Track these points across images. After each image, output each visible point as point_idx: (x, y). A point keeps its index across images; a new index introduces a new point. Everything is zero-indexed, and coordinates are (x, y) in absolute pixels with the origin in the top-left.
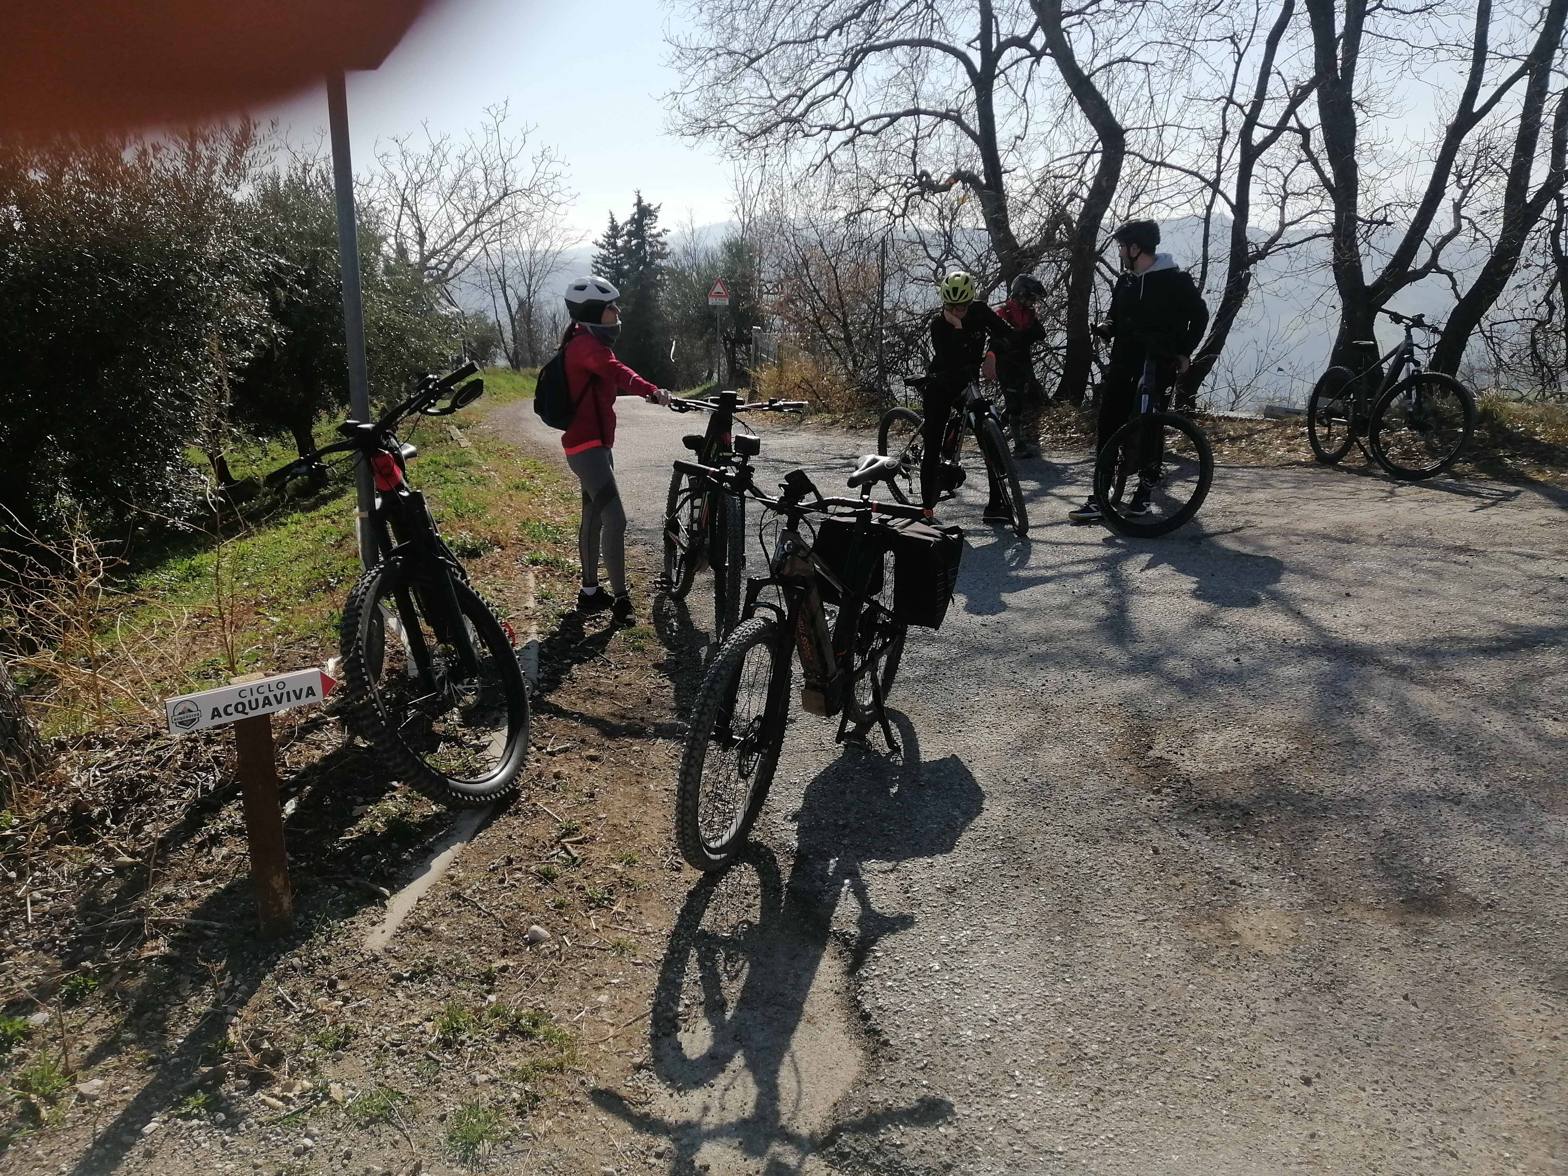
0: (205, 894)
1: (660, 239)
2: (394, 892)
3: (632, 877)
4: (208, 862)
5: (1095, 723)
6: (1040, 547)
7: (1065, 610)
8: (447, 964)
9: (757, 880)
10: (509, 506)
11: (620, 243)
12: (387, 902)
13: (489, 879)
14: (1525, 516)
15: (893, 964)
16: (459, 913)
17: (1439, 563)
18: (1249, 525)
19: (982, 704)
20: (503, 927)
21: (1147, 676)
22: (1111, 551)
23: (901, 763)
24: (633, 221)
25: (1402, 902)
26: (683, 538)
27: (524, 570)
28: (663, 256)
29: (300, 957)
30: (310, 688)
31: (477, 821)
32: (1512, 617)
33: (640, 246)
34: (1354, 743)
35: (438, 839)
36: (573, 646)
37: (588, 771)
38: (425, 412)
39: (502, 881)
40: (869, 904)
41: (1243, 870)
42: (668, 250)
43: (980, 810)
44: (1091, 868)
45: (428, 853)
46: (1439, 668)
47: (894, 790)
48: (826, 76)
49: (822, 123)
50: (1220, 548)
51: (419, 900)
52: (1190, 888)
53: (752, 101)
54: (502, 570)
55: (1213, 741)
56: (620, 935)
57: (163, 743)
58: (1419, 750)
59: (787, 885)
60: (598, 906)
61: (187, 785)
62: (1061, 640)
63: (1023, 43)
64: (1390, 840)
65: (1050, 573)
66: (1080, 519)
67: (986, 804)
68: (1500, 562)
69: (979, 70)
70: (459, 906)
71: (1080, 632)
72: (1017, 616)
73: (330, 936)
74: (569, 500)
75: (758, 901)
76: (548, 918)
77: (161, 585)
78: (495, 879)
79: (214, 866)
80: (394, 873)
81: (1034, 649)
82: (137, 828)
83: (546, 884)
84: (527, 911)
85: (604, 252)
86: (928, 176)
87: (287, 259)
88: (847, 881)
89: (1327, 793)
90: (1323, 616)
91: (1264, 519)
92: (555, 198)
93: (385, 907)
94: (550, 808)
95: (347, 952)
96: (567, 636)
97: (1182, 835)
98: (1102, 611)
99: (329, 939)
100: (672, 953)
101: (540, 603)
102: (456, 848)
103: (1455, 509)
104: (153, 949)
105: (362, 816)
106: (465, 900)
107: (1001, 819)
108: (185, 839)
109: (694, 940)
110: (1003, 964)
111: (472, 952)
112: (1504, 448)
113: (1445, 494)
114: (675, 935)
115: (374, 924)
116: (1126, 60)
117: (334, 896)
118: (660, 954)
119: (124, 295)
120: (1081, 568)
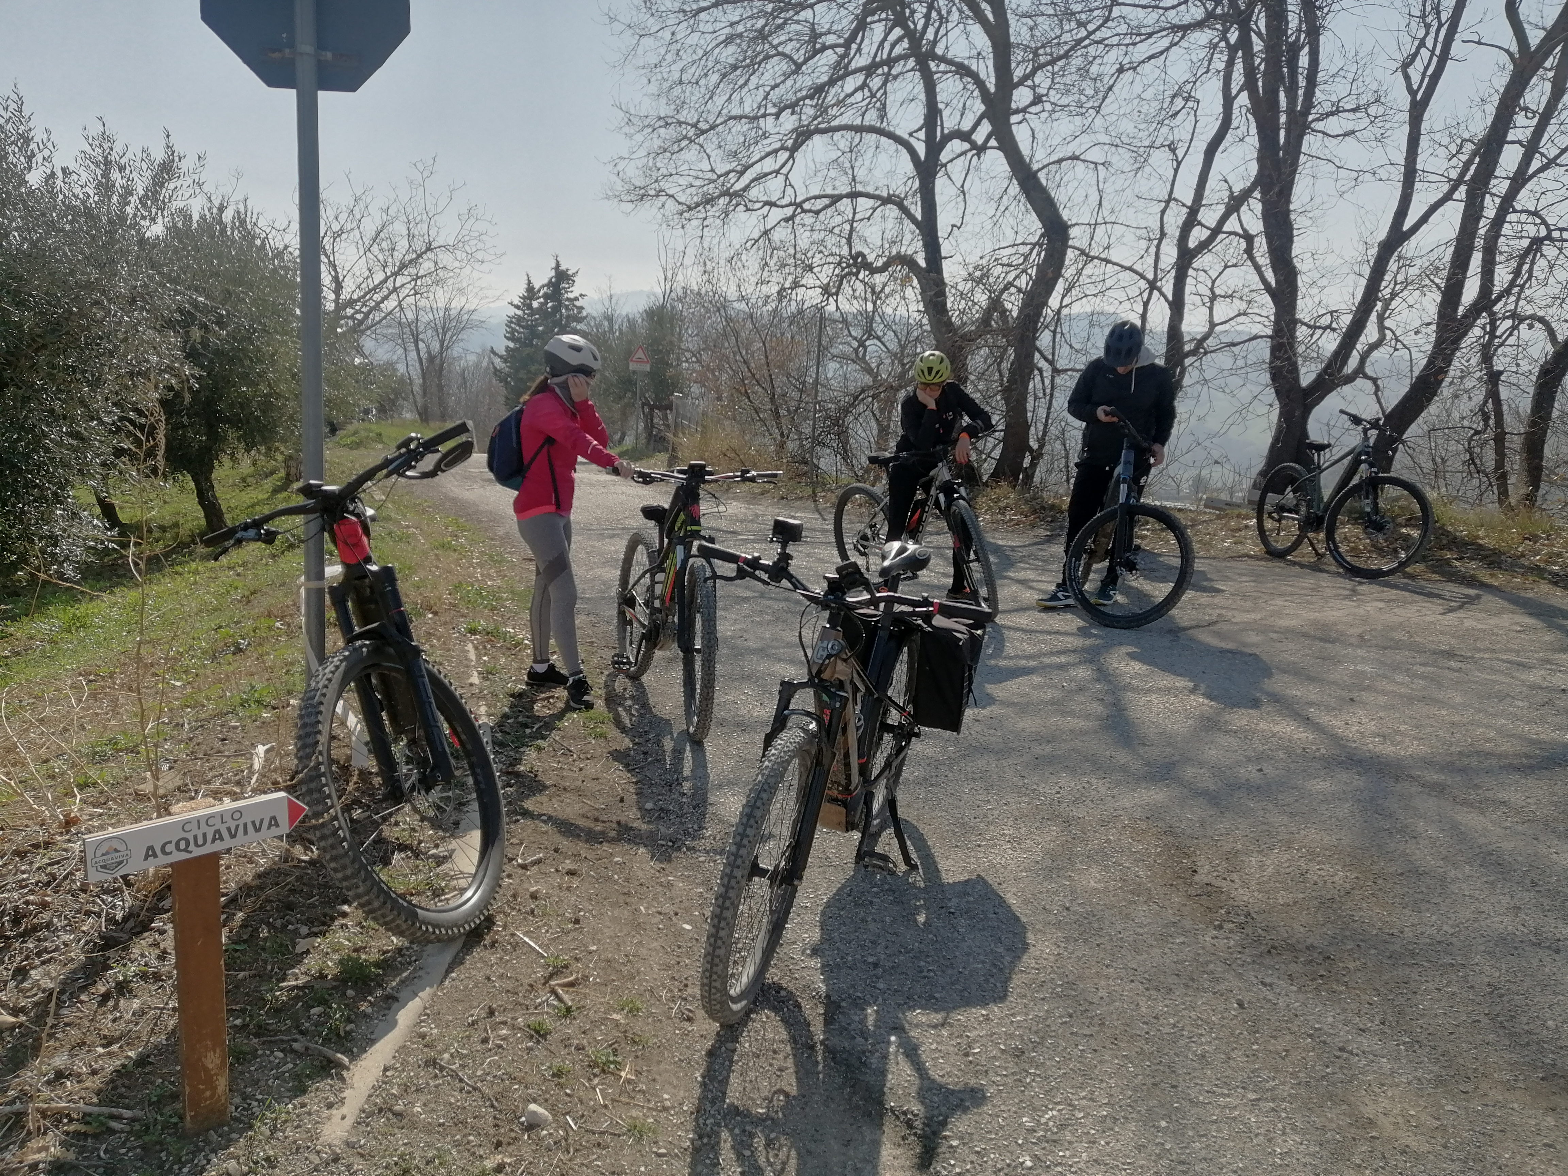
0: (110, 1066)
1: (577, 303)
2: (353, 1057)
3: (637, 1030)
4: (114, 1020)
5: (1126, 841)
6: (1013, 634)
7: (1058, 706)
8: (428, 1163)
9: (784, 1034)
10: (437, 567)
11: (535, 304)
12: (345, 1073)
13: (469, 1037)
14: (1494, 621)
15: (974, 1157)
16: (436, 1086)
17: (1432, 669)
18: (1221, 619)
19: (996, 813)
20: (492, 1106)
21: (1168, 786)
22: (1089, 642)
23: (922, 885)
24: (550, 284)
25: (1543, 1079)
26: (641, 613)
27: (463, 638)
28: (580, 320)
29: (237, 1158)
30: (274, 818)
31: (448, 957)
32: (1532, 730)
33: (557, 309)
34: (1417, 873)
35: (402, 982)
36: (528, 731)
37: (569, 889)
38: (403, 475)
39: (485, 1041)
40: (926, 1070)
41: (1348, 1032)
42: (584, 313)
43: (1025, 947)
44: (1174, 1026)
45: (392, 1001)
46: (1477, 787)
47: (921, 918)
48: (768, 154)
49: (765, 198)
50: (1201, 643)
51: (386, 1069)
52: (1296, 1055)
53: (692, 173)
54: (439, 639)
55: (1262, 866)
56: (634, 1113)
57: (55, 854)
58: (1493, 884)
59: (822, 1043)
60: (603, 1071)
61: (88, 913)
62: (1065, 740)
63: (965, 136)
64: (1501, 996)
65: (1031, 664)
66: (1049, 606)
67: (1031, 938)
68: (1493, 670)
69: (923, 158)
70: (436, 1076)
71: (1083, 732)
72: (1009, 711)
73: (275, 1126)
74: (500, 562)
75: (790, 1062)
76: (546, 1092)
77: (39, 636)
78: (476, 1038)
79: (122, 1026)
80: (352, 1031)
81: (1037, 750)
82: (21, 973)
83: (538, 1042)
84: (520, 1083)
85: (519, 313)
86: (864, 256)
87: (207, 297)
88: (893, 1038)
89: (1409, 934)
90: (1335, 722)
91: (1236, 613)
92: (479, 255)
93: (343, 1079)
94: (531, 938)
95: (298, 1149)
96: (520, 719)
97: (1264, 984)
98: (1098, 708)
99: (274, 1130)
100: (701, 1137)
101: (486, 679)
102: (426, 994)
103: (1424, 611)
104: (40, 1150)
105: (308, 952)
106: (442, 1069)
107: (1052, 958)
108: (84, 988)
109: (724, 1118)
110: (1107, 1160)
111: (457, 1144)
112: (1450, 550)
113: (1407, 594)
114: (699, 1111)
115: (330, 1106)
116: (1075, 158)
117: (278, 1067)
118: (686, 1138)
119: (19, 326)
120: (1063, 659)
